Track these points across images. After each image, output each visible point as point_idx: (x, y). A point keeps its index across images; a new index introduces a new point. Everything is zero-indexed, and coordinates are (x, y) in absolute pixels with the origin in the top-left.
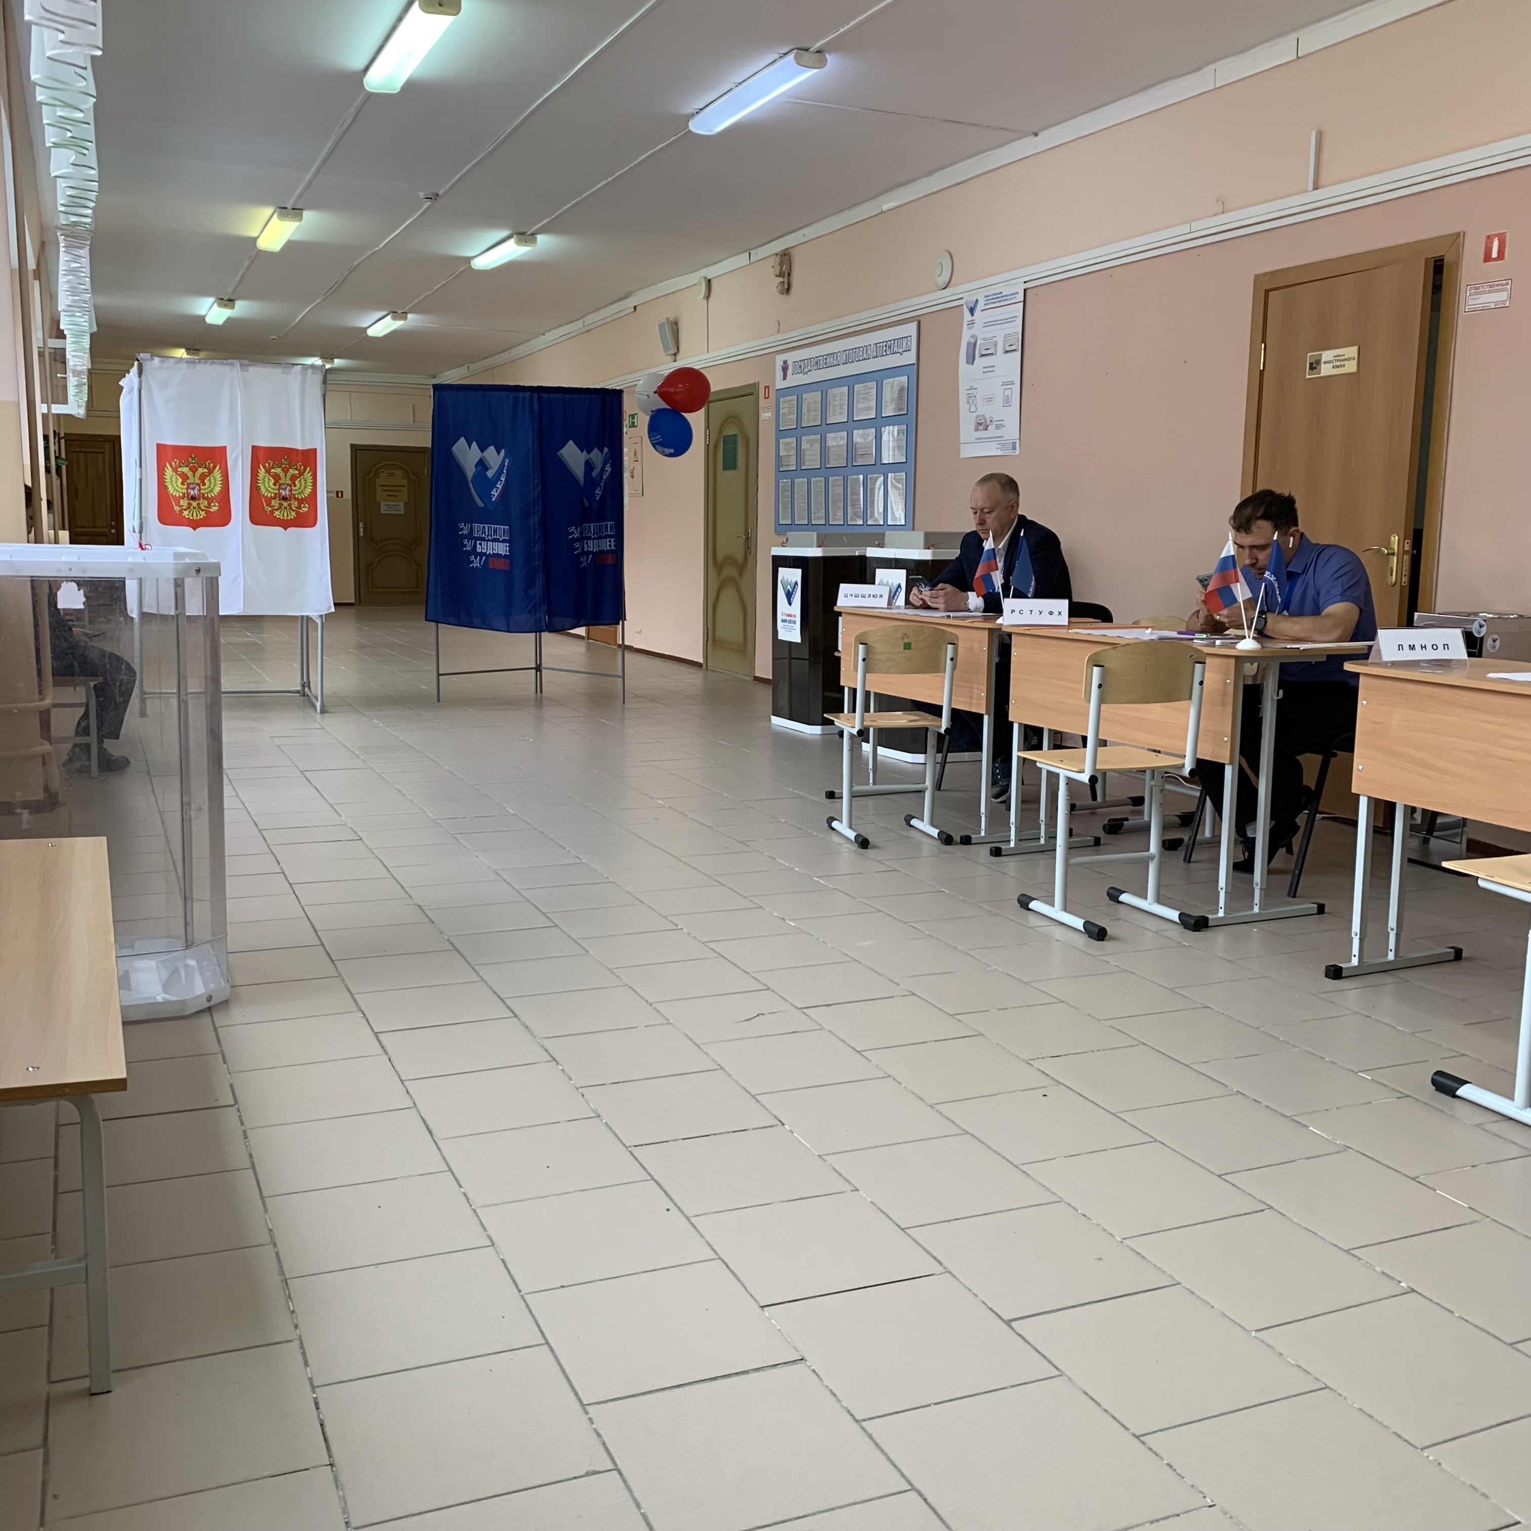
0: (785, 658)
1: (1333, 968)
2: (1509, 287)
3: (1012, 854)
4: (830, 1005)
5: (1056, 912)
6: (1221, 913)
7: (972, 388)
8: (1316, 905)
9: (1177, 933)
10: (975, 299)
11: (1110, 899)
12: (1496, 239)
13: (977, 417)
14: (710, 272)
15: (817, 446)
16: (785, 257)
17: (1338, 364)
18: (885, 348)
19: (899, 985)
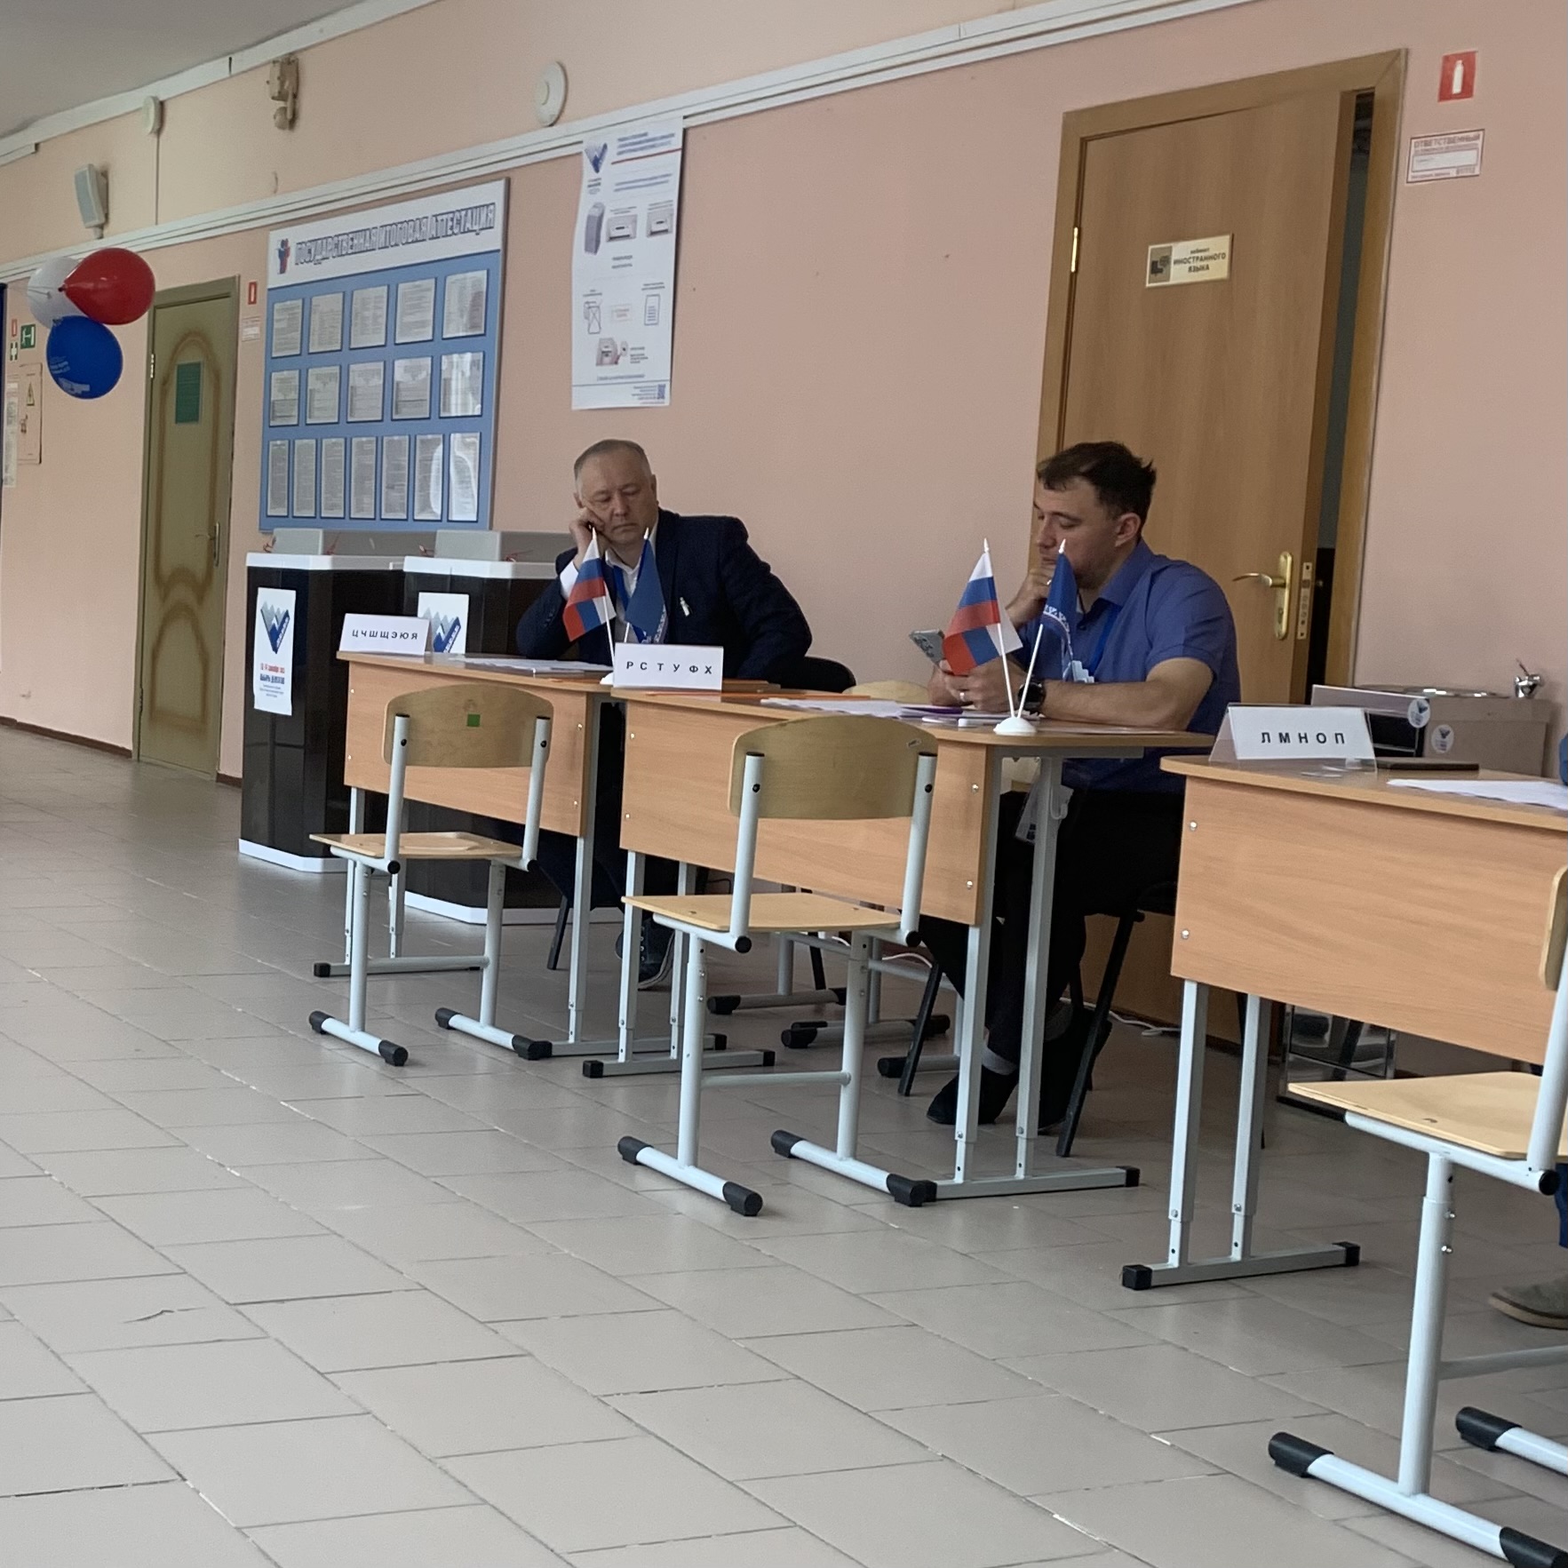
0: (265, 744)
1: (1135, 1271)
2: (1479, 142)
3: (622, 1074)
4: (282, 1301)
5: (679, 1167)
6: (959, 1178)
7: (593, 293)
8: (1124, 1171)
9: (883, 1209)
10: (602, 146)
11: (776, 1152)
12: (1460, 62)
13: (601, 341)
14: (163, 90)
15: (334, 386)
16: (290, 68)
17: (1199, 264)
18: (450, 224)
19: (402, 1273)
